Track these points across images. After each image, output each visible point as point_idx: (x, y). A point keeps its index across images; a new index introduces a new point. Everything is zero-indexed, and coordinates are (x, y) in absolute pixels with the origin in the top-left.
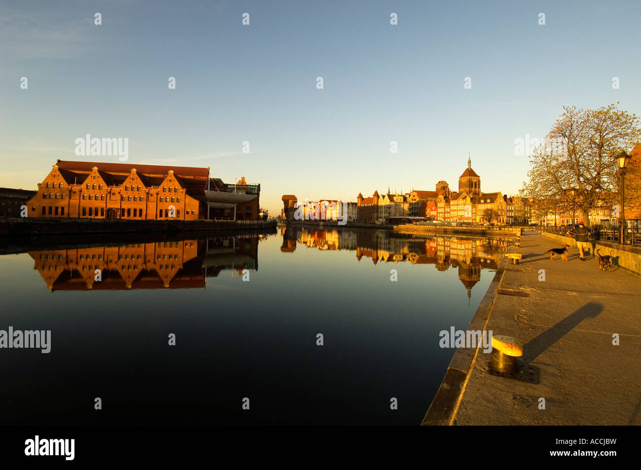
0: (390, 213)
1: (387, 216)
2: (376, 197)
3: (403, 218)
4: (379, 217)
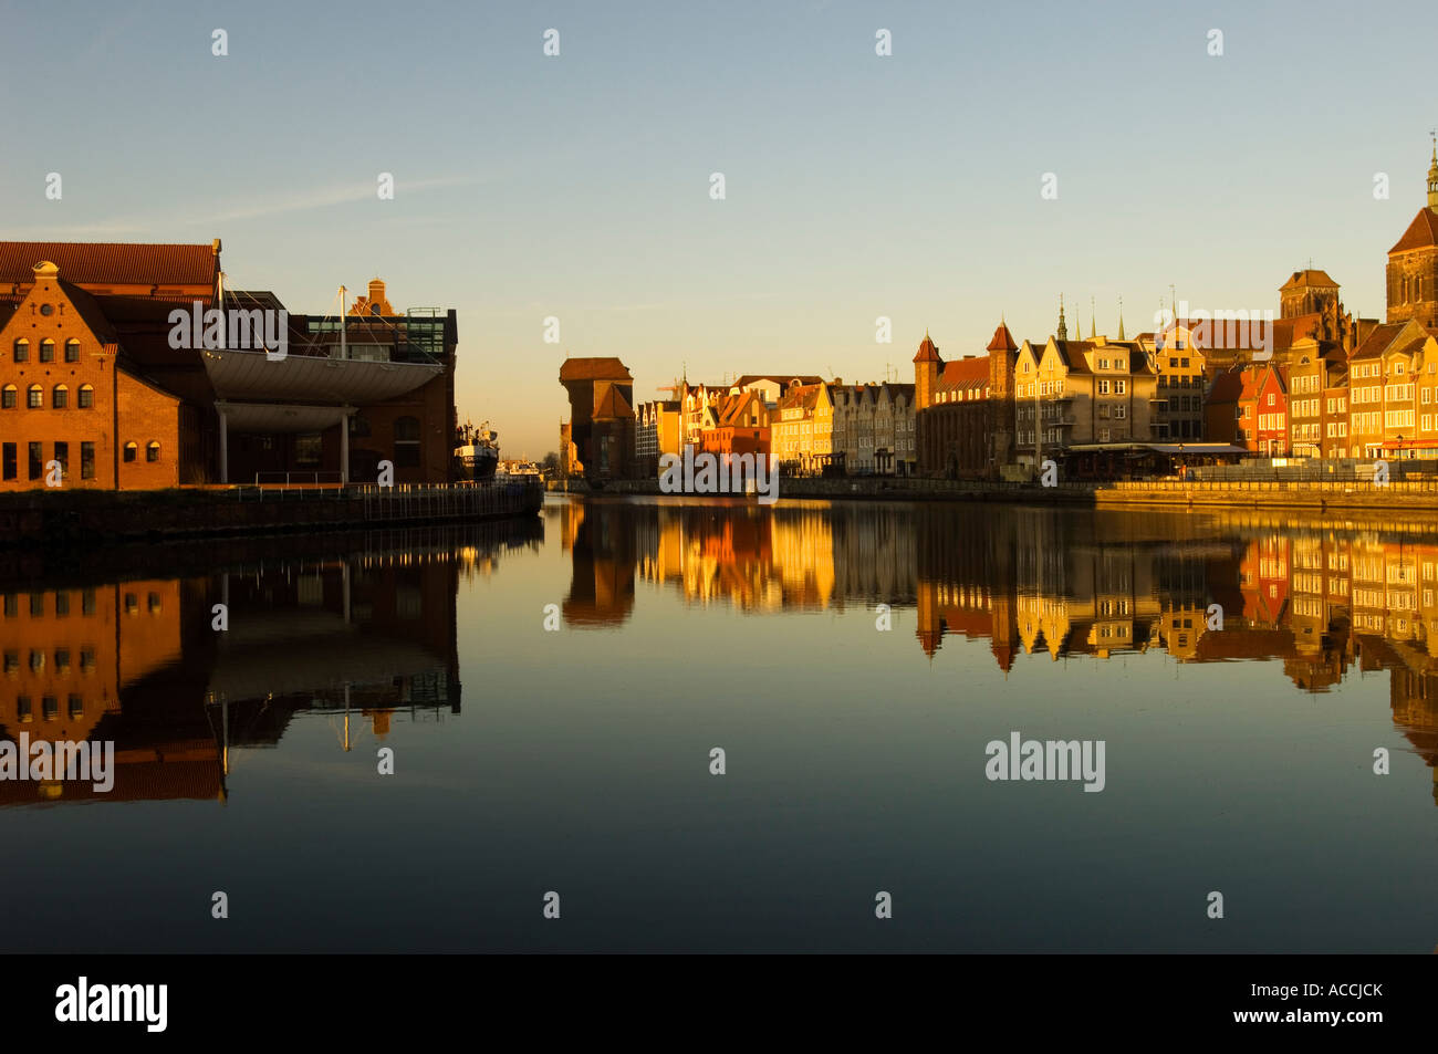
0: (1067, 429)
1: (1056, 445)
2: (1004, 356)
3: (1128, 450)
4: (1017, 448)
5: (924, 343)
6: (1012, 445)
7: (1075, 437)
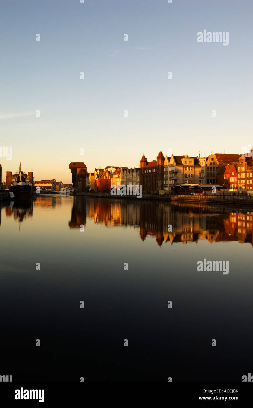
0: (176, 180)
1: (173, 184)
2: (161, 160)
3: (190, 186)
5: (143, 157)
6: (163, 184)
7: (178, 182)
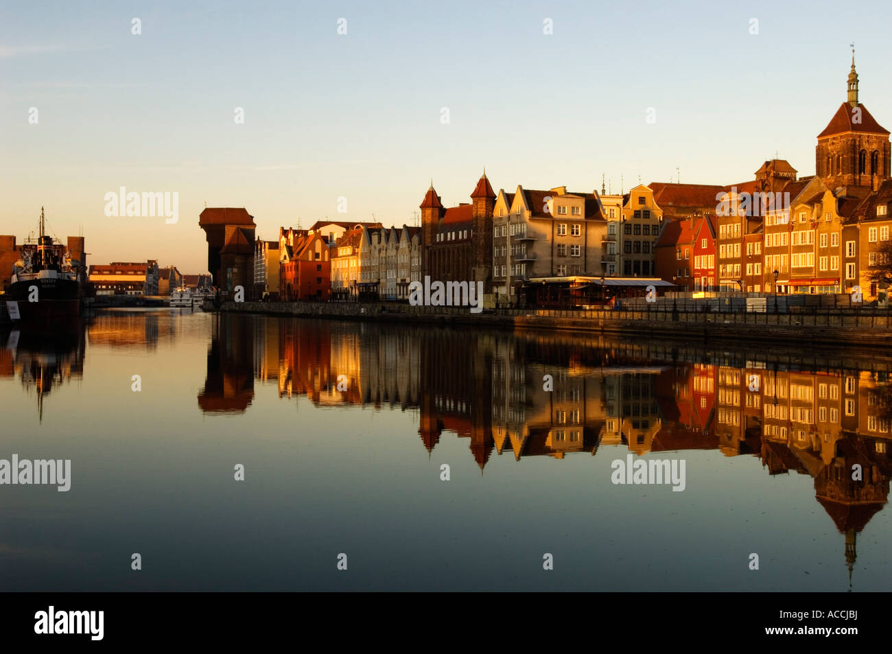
0: (530, 264)
1: (521, 277)
2: (484, 203)
3: (572, 283)
4: (494, 280)
5: (429, 192)
6: (490, 277)
7: (536, 271)
